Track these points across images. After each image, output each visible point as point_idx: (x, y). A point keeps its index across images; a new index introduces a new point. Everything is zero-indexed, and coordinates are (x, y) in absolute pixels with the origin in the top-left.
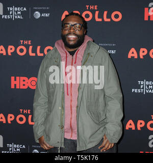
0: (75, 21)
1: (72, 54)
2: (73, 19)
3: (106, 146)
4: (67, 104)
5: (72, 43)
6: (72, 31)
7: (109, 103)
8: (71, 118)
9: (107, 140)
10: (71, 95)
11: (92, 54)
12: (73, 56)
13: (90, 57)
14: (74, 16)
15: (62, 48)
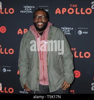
0: (42, 14)
1: (41, 34)
2: (40, 13)
3: (66, 86)
4: (41, 65)
5: (40, 27)
6: (40, 20)
7: (65, 61)
8: (44, 73)
9: (65, 82)
10: (43, 60)
11: (53, 34)
12: (42, 35)
13: (52, 36)
14: (41, 11)
15: (35, 31)
